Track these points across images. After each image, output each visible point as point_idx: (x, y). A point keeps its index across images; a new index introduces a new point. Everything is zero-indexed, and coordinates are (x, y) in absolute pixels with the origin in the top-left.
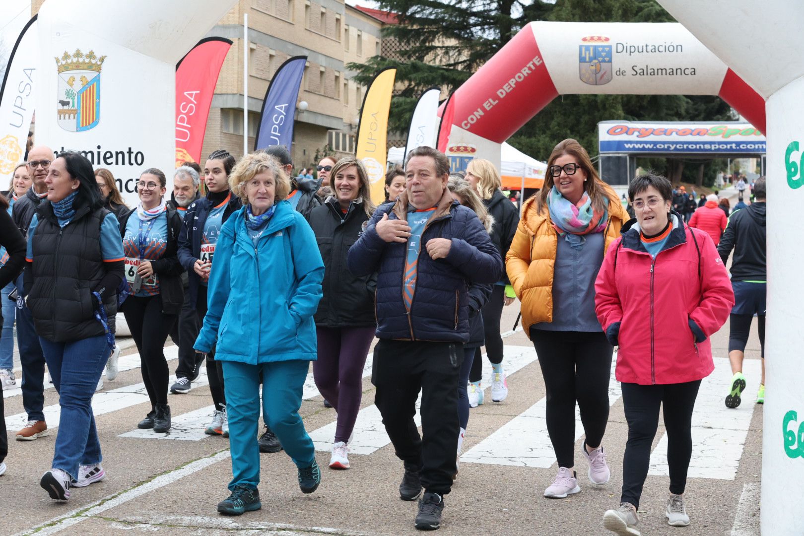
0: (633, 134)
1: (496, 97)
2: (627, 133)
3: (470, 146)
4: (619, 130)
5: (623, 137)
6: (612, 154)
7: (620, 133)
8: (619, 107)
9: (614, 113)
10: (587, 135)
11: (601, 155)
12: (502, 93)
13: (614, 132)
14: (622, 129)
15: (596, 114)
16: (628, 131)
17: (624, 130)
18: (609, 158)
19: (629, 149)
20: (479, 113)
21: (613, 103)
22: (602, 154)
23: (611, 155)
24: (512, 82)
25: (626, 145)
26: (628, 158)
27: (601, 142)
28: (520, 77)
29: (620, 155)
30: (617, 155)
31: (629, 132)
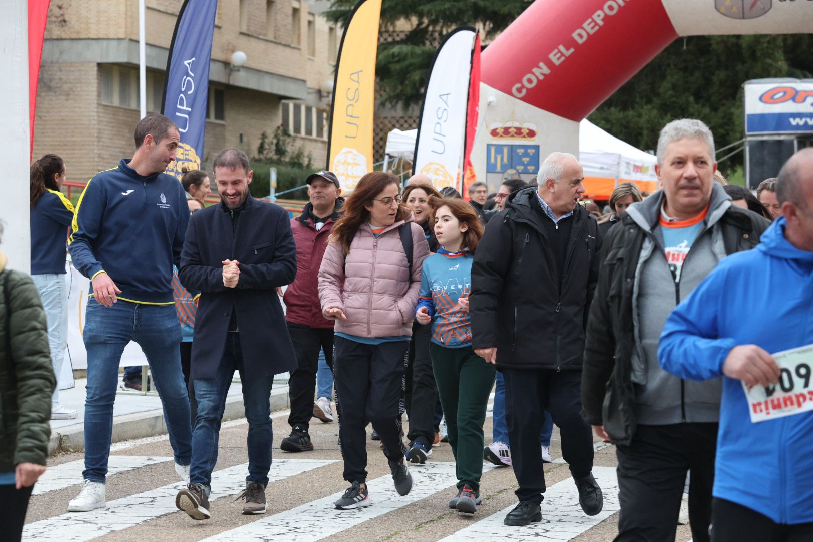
0: (804, 100)
1: (570, 43)
2: (794, 99)
3: (527, 126)
4: (781, 95)
5: (789, 107)
6: (767, 136)
7: (782, 100)
8: (780, 54)
9: (771, 65)
10: (723, 105)
11: (749, 139)
12: (580, 36)
13: (772, 98)
14: (785, 93)
15: (739, 67)
16: (796, 96)
17: (789, 96)
18: (762, 142)
19: (798, 127)
20: (542, 70)
21: (768, 48)
22: (751, 137)
23: (765, 138)
24: (598, 17)
25: (792, 120)
26: (796, 143)
27: (749, 116)
28: (611, 8)
29: (782, 138)
30: (777, 138)
31: (798, 98)
